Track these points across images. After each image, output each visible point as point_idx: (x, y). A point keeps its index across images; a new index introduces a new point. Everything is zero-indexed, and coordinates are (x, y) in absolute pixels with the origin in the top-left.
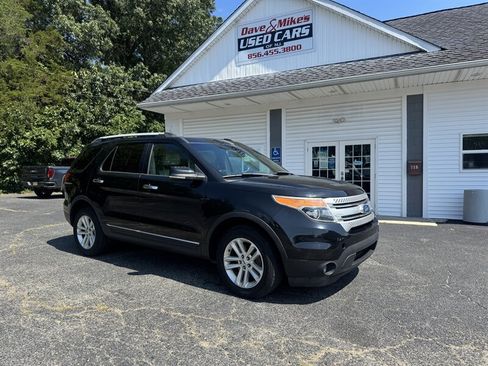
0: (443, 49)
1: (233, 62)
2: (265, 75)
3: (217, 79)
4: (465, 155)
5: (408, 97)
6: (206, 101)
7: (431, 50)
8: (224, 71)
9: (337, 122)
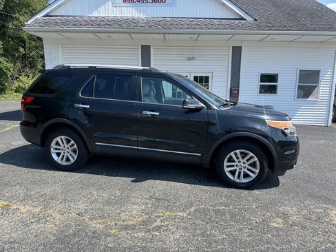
0: (256, 20)
1: (110, 2)
2: (139, 18)
3: (95, 14)
4: (261, 85)
5: (233, 47)
6: (94, 32)
7: (249, 19)
8: (102, 8)
9: (189, 59)
